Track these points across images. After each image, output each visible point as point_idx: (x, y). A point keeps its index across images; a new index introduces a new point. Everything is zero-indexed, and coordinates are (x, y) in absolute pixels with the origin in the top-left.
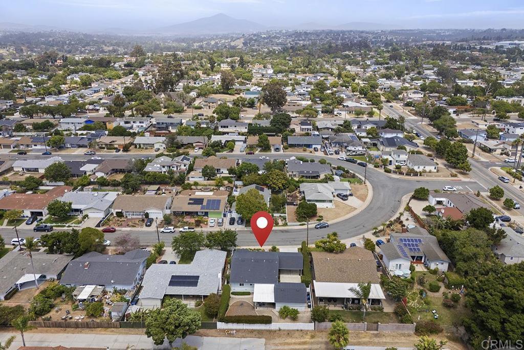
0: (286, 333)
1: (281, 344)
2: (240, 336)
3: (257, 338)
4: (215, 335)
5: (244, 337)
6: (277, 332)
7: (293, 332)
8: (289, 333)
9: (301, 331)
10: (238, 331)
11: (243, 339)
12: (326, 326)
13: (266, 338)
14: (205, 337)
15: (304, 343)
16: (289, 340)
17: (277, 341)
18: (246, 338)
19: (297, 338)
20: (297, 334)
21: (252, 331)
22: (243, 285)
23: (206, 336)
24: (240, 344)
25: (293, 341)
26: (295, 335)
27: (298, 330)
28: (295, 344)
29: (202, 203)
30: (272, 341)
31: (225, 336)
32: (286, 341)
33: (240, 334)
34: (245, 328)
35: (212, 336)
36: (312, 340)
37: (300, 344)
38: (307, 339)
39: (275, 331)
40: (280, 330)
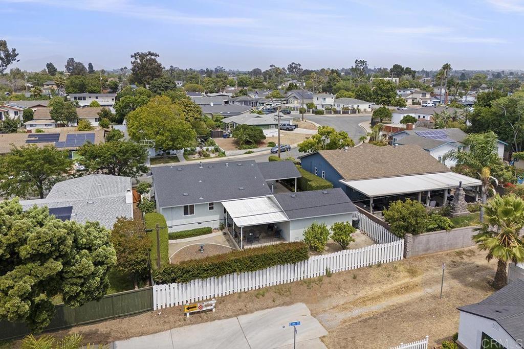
0: (350, 278)
1: (355, 303)
2: (230, 313)
3: (279, 305)
4: (154, 327)
5: (246, 313)
6: (327, 280)
7: (362, 273)
8: (356, 276)
9: (379, 265)
10: (221, 300)
11: (244, 319)
12: (428, 241)
13: (306, 302)
14: (117, 343)
15: (407, 288)
16: (366, 291)
17: (339, 299)
18: (252, 312)
19: (379, 282)
20: (374, 274)
21: (260, 293)
22: (192, 212)
23: (119, 339)
24: (243, 331)
25: (377, 289)
26: (372, 277)
27: (370, 267)
28: (386, 294)
29: (58, 140)
30: (327, 304)
31: (186, 323)
32: (360, 295)
33: (229, 305)
34: (237, 290)
35: (142, 334)
36: (417, 279)
37: (399, 291)
38: (404, 279)
39: (320, 279)
40: (329, 274)
